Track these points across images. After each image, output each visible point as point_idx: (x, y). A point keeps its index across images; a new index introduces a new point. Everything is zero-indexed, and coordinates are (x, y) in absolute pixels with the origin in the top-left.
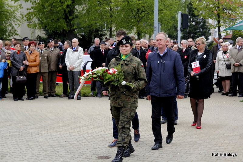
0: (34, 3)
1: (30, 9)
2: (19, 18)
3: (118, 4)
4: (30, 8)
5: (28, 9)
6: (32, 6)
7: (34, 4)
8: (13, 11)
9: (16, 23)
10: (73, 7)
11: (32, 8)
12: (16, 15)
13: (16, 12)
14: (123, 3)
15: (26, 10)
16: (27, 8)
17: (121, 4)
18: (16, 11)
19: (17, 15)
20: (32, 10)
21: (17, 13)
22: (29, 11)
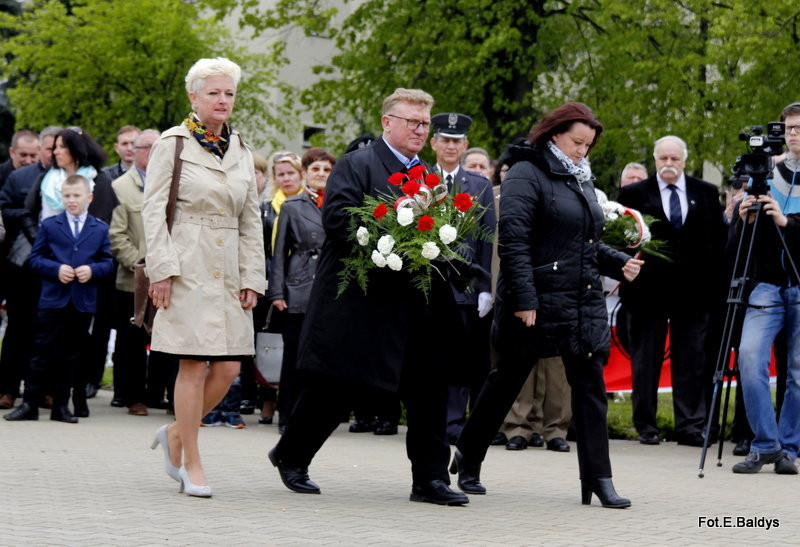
0: (348, 41)
1: (330, 71)
2: (274, 113)
3: (746, 45)
4: (328, 63)
5: (317, 70)
6: (338, 52)
7: (347, 46)
8: (251, 80)
9: (261, 136)
10: (527, 64)
11: (337, 61)
12: (260, 97)
13: (262, 86)
14: (770, 42)
15: (311, 71)
16: (316, 64)
17: (757, 48)
18: (263, 80)
19: (266, 101)
20: (338, 75)
21: (269, 89)
22: (323, 76)
